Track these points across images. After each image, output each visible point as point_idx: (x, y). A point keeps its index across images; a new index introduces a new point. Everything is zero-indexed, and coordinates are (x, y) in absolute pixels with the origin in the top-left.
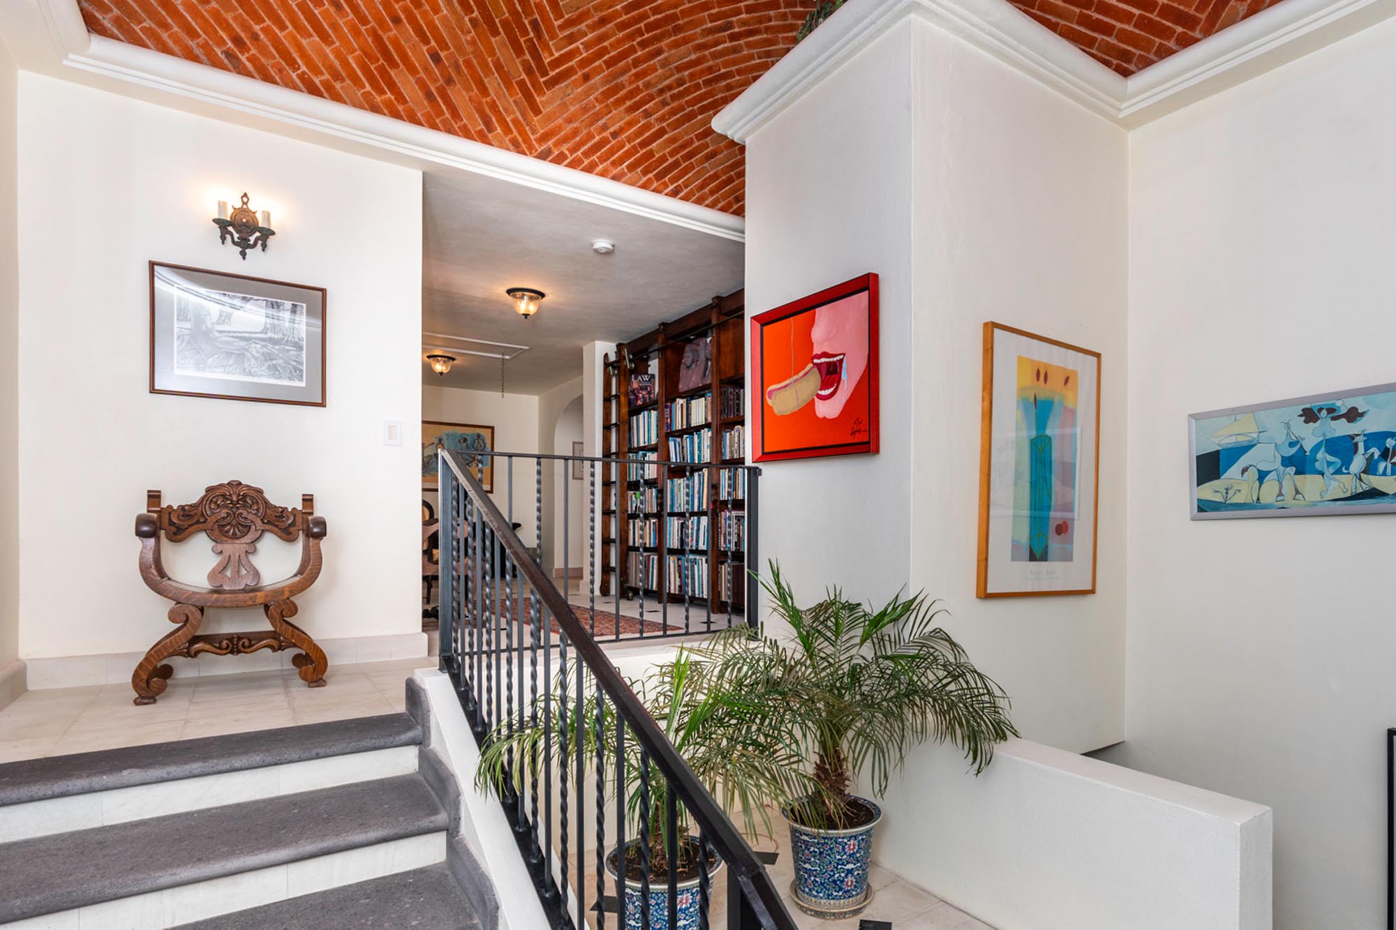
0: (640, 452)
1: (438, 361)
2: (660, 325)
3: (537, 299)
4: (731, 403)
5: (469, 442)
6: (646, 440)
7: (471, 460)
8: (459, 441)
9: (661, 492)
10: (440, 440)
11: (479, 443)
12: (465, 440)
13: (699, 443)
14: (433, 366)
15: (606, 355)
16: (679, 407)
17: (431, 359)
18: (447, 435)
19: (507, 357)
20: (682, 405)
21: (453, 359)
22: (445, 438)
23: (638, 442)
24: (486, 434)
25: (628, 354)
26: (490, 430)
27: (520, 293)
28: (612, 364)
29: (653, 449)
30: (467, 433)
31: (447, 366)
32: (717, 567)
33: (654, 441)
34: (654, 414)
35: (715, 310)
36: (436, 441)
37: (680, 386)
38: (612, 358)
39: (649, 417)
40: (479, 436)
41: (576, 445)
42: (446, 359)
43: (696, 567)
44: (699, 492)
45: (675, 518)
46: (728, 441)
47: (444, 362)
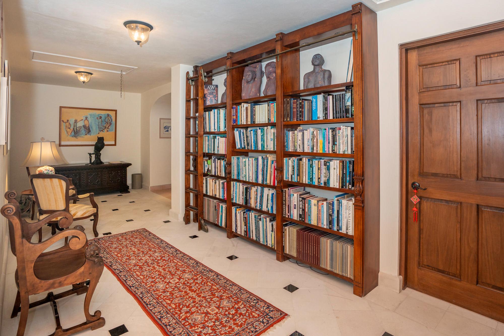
0: (211, 136)
1: (82, 75)
2: (228, 54)
3: (147, 30)
4: (295, 110)
5: (103, 118)
6: (216, 128)
7: (104, 128)
8: (97, 118)
9: (229, 164)
10: (86, 118)
11: (108, 119)
12: (101, 117)
13: (263, 136)
14: (78, 77)
15: (188, 73)
16: (244, 109)
17: (77, 74)
18: (91, 115)
19: (124, 73)
20: (247, 108)
21: (91, 74)
22: (89, 117)
23: (210, 129)
24: (112, 114)
25: (204, 72)
26: (114, 112)
27: (135, 25)
28: (191, 78)
29: (222, 134)
30: (102, 114)
31: (87, 78)
32: (282, 229)
33: (222, 129)
34: (222, 112)
35: (279, 43)
36: (84, 119)
37: (243, 95)
38: (191, 75)
39: (219, 114)
40: (108, 115)
41: (161, 120)
42: (87, 74)
43: (261, 223)
44: (263, 171)
45: (241, 184)
46: (291, 138)
47: (86, 76)
